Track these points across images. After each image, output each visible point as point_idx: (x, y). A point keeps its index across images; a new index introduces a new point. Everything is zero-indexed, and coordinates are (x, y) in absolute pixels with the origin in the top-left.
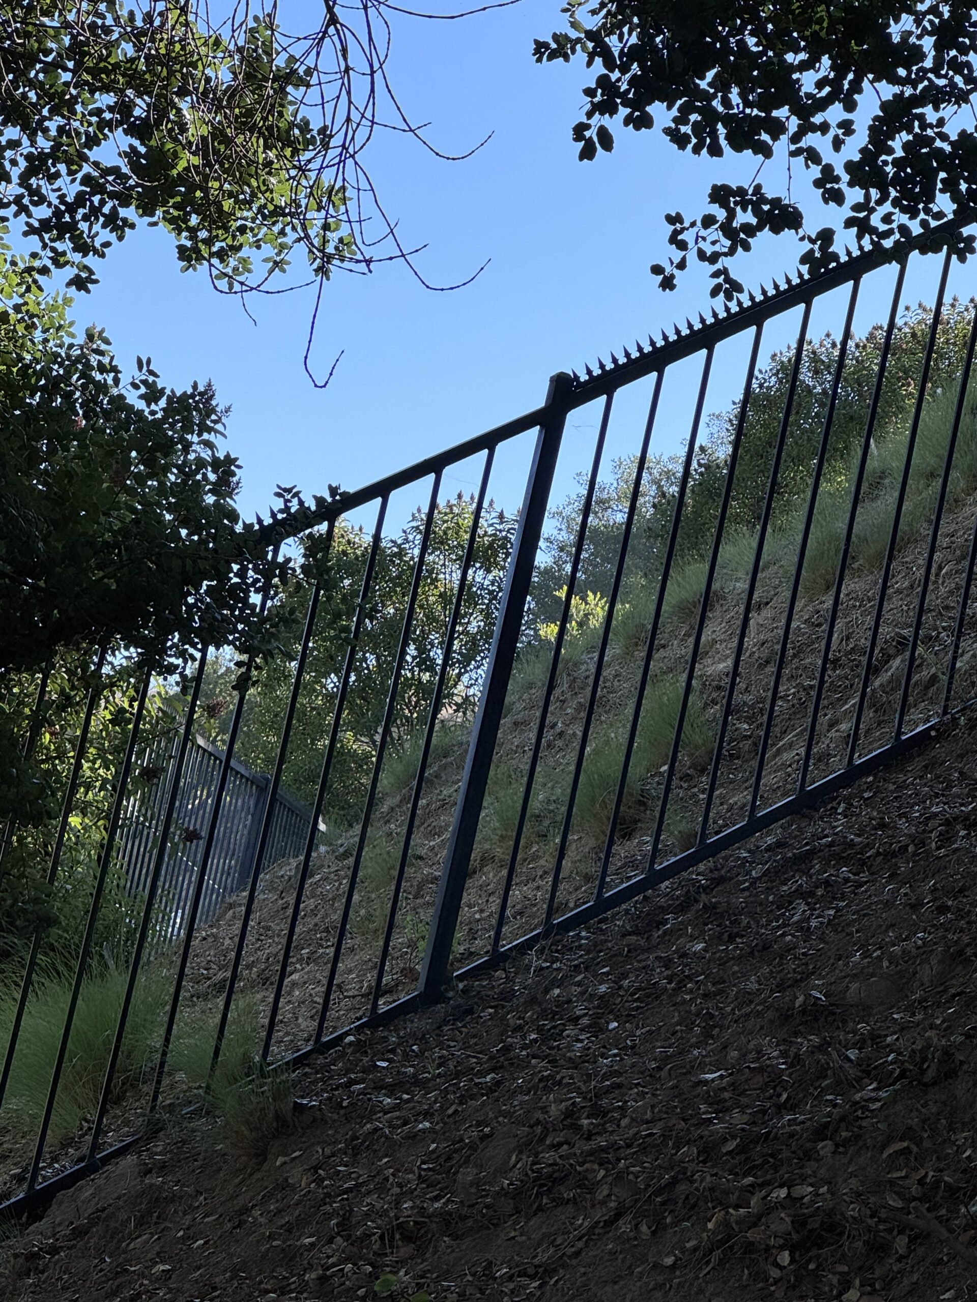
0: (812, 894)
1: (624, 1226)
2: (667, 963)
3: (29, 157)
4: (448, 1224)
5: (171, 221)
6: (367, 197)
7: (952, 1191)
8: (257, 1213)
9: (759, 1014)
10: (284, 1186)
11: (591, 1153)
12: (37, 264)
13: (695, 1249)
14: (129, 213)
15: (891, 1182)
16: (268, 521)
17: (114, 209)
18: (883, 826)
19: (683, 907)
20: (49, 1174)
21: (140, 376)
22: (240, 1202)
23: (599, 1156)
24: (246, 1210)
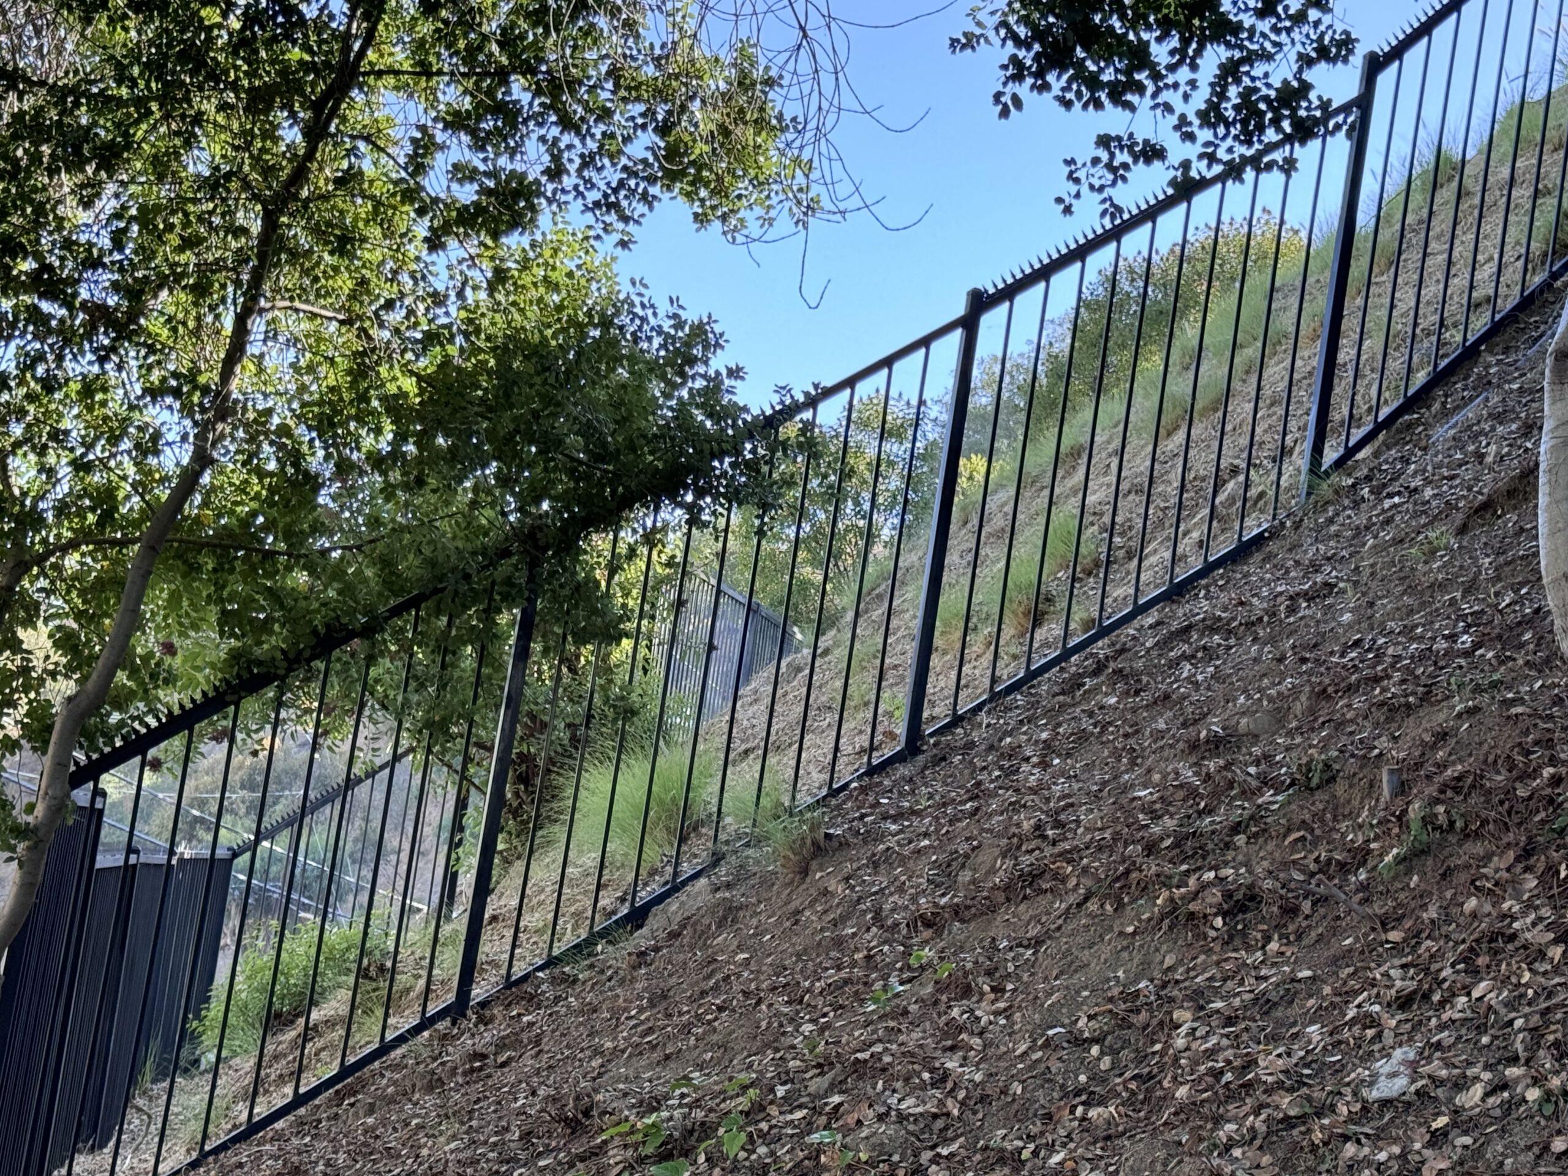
0: (1193, 656)
1: (1092, 906)
2: (1091, 714)
3: (582, 156)
4: (957, 913)
5: (688, 195)
6: (836, 165)
7: (1342, 865)
8: (807, 913)
9: (1171, 746)
10: (825, 892)
11: (1060, 854)
12: (592, 233)
13: (1150, 919)
14: (655, 190)
15: (1294, 862)
16: (769, 412)
17: (645, 189)
18: (1242, 603)
19: (1096, 673)
20: (644, 895)
21: (671, 311)
22: (793, 906)
23: (1066, 857)
24: (798, 912)
